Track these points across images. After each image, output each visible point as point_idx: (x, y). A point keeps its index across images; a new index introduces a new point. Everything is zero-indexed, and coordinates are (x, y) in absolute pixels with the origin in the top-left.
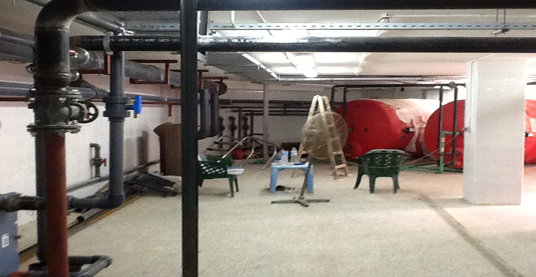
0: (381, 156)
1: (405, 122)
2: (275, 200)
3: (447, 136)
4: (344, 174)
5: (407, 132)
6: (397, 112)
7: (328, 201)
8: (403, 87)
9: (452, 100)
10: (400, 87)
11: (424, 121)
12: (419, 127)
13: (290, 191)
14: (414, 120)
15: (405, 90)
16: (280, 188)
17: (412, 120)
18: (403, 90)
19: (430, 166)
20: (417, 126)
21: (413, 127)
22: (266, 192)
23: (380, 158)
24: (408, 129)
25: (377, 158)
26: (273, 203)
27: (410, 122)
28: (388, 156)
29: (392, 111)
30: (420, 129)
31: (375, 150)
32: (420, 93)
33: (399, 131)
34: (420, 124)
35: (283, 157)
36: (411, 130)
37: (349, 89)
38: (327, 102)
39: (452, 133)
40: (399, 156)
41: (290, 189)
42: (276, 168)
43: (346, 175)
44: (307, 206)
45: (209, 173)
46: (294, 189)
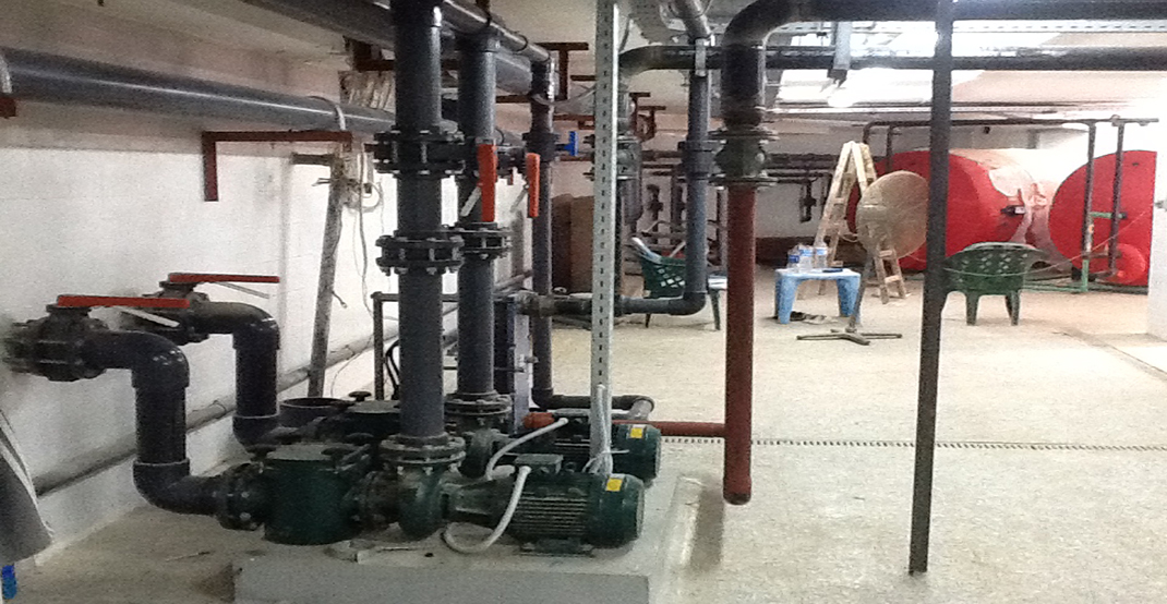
0: (990, 256)
1: (1007, 194)
2: (803, 333)
3: (1097, 221)
4: (897, 294)
5: (1011, 213)
6: (992, 175)
7: (899, 336)
8: (986, 126)
9: (1114, 150)
10: (980, 126)
11: (1042, 193)
12: (1033, 204)
13: (816, 321)
14: (1022, 191)
15: (991, 131)
16: (797, 316)
17: (1019, 191)
18: (987, 130)
19: (1059, 281)
20: (1029, 203)
21: (1023, 205)
22: (773, 323)
23: (989, 260)
24: (1013, 208)
25: (984, 260)
26: (800, 338)
27: (1016, 192)
28: (1003, 256)
29: (982, 172)
30: (1036, 208)
31: (978, 245)
32: (1025, 138)
33: (996, 212)
34: (1035, 200)
35: (802, 258)
36: (1018, 211)
37: (897, 129)
38: (868, 156)
39: (1109, 215)
40: (1025, 255)
41: (813, 318)
42: (792, 278)
43: (901, 296)
44: (867, 344)
45: (675, 286)
46: (823, 317)
